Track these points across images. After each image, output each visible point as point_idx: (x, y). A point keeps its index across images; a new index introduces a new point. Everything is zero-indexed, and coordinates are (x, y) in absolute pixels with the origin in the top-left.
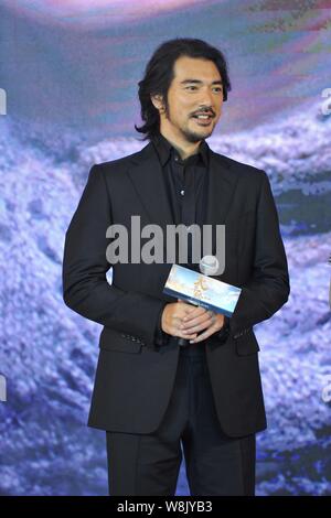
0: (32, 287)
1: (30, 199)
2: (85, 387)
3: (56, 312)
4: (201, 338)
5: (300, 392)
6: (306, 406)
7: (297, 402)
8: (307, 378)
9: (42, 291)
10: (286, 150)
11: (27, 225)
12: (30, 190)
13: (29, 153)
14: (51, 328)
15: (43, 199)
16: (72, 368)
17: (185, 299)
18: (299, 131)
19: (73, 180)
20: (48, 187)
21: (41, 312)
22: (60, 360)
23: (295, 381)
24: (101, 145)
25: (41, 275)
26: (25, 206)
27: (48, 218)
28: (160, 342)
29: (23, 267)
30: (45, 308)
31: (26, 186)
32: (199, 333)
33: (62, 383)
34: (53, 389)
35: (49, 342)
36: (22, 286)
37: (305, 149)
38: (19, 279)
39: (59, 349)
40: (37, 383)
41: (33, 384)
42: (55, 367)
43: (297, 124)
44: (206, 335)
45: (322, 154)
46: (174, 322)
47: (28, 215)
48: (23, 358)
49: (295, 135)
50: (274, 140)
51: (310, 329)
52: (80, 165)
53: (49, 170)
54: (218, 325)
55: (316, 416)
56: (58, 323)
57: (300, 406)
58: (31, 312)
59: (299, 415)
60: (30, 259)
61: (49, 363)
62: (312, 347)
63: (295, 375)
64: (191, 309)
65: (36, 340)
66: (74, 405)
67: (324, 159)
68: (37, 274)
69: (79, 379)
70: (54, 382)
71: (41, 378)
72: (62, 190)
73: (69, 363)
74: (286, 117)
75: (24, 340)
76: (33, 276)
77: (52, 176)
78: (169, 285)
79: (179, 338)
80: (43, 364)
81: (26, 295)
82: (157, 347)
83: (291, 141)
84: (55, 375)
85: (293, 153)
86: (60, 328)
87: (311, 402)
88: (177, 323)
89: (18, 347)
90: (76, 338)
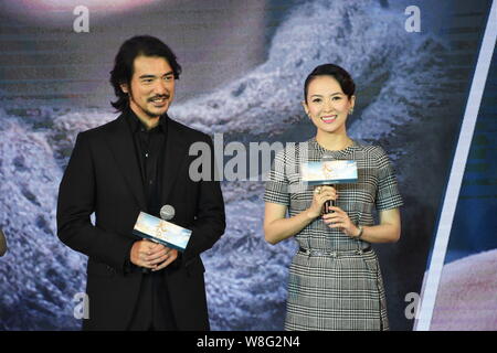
0: (17, 223)
1: (14, 156)
2: (57, 298)
3: (35, 241)
4: (160, 267)
5: (220, 299)
6: (225, 310)
7: (218, 306)
8: (226, 288)
9: (24, 225)
10: (209, 117)
11: (12, 175)
12: (14, 148)
13: (13, 121)
14: (31, 254)
15: (24, 155)
16: (47, 284)
17: (149, 238)
18: (219, 104)
19: (48, 141)
20: (28, 146)
21: (23, 242)
22: (39, 278)
23: (217, 290)
24: (70, 114)
25: (24, 214)
26: (11, 161)
27: (29, 170)
28: (128, 270)
29: (9, 207)
30: (27, 238)
31: (11, 146)
32: (159, 264)
33: (40, 296)
34: (32, 300)
35: (30, 265)
36: (8, 222)
37: (223, 116)
38: (6, 217)
39: (37, 269)
40: (20, 297)
41: (16, 297)
42: (33, 284)
43: (217, 98)
44: (164, 265)
45: (236, 120)
46: (141, 255)
47: (13, 168)
48: (9, 278)
49: (215, 106)
50: (200, 111)
51: (228, 251)
52: (53, 129)
53: (29, 134)
54: (173, 257)
55: (233, 317)
56: (37, 250)
57: (221, 309)
58: (15, 242)
59: (220, 316)
60: (15, 201)
61: (29, 281)
62: (230, 265)
63: (217, 286)
64: (154, 245)
65: (19, 264)
66: (49, 313)
67: (238, 124)
68: (21, 213)
69: (52, 292)
70: (33, 295)
71: (23, 292)
72: (39, 148)
73: (46, 280)
74: (209, 93)
75: (10, 264)
76: (17, 214)
77: (31, 138)
78: (136, 227)
79: (143, 267)
80: (25, 282)
81: (12, 229)
82: (125, 274)
83: (213, 111)
84: (34, 289)
85: (215, 120)
86: (38, 254)
87: (229, 306)
88: (143, 255)
89: (5, 269)
90: (51, 261)
